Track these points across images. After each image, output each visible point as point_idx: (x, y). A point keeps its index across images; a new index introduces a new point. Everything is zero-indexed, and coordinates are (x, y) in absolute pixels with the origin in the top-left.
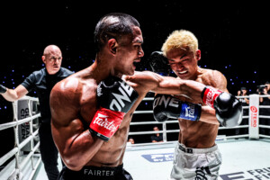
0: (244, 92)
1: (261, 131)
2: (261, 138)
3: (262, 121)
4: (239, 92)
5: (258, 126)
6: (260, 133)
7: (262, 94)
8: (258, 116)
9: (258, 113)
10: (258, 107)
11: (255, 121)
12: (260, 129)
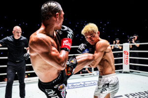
0: (118, 41)
1: (131, 67)
2: (131, 71)
3: (131, 61)
4: (114, 42)
5: (129, 64)
6: (130, 69)
7: (131, 43)
8: (129, 58)
9: (129, 55)
10: (129, 51)
11: (127, 61)
12: (130, 66)
